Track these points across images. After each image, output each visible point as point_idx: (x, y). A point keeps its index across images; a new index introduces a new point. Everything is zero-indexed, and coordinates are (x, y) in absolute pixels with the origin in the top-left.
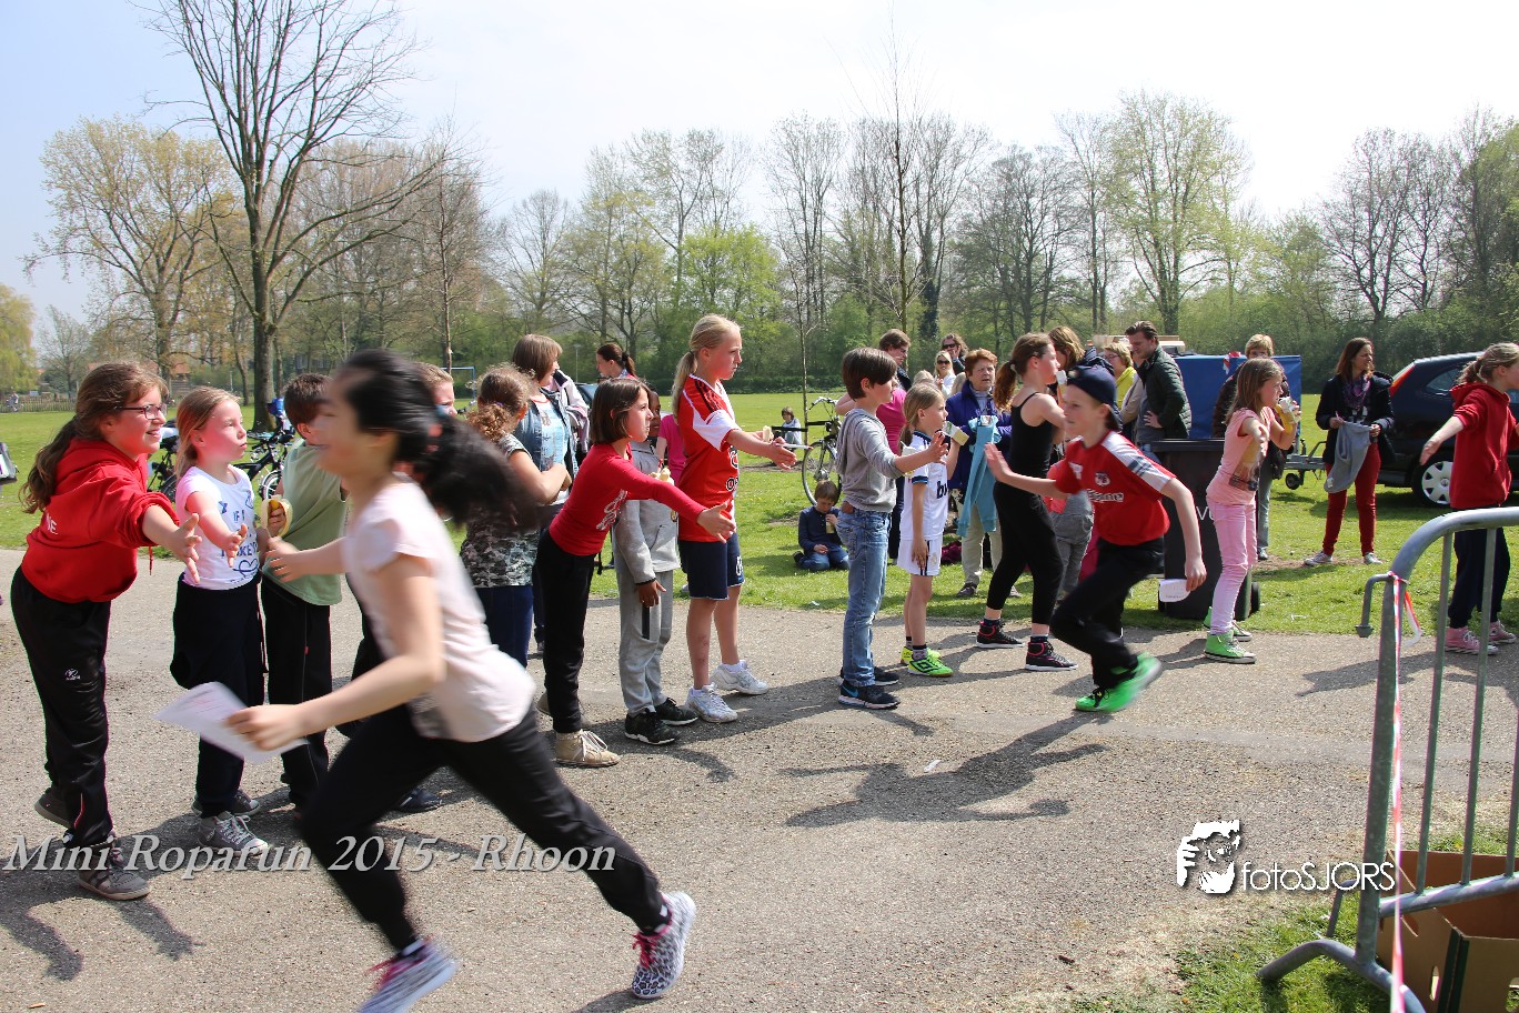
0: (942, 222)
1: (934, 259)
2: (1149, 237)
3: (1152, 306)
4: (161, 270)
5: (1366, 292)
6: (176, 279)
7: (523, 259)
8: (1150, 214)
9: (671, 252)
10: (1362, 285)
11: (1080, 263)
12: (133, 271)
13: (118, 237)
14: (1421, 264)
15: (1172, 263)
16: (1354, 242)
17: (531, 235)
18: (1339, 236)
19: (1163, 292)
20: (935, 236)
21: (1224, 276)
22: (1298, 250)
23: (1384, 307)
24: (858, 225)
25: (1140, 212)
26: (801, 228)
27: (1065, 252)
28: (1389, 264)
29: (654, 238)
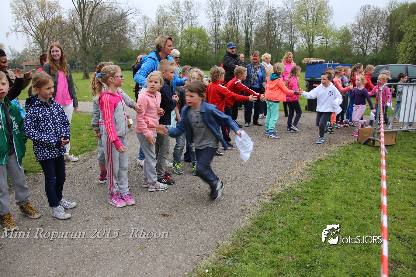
0: (251, 26)
1: (249, 36)
2: (306, 32)
3: (305, 50)
4: (43, 36)
5: (361, 48)
6: (47, 39)
7: (139, 34)
8: (307, 26)
9: (180, 33)
10: (361, 46)
11: (287, 39)
12: (36, 37)
13: (31, 27)
14: (376, 41)
15: (312, 39)
16: (359, 35)
17: (141, 28)
18: (355, 33)
19: (309, 47)
20: (249, 30)
21: (325, 43)
22: (344, 37)
23: (366, 52)
24: (230, 27)
25: (304, 25)
26: (214, 27)
27: (284, 36)
28: (368, 41)
29: (175, 29)
